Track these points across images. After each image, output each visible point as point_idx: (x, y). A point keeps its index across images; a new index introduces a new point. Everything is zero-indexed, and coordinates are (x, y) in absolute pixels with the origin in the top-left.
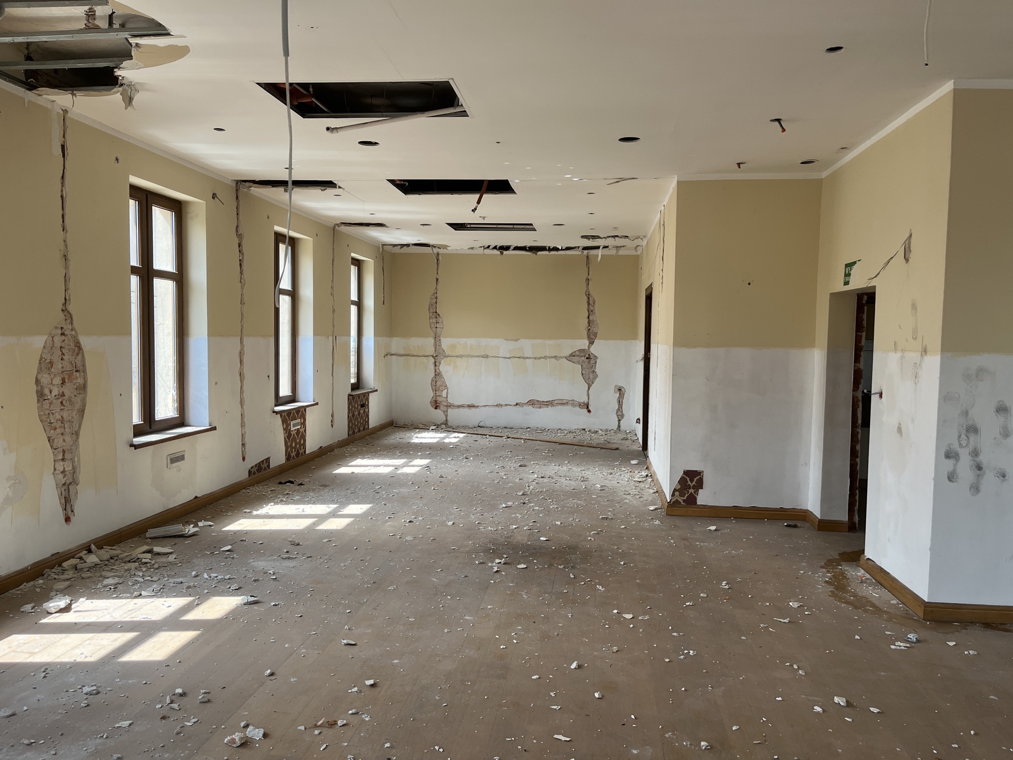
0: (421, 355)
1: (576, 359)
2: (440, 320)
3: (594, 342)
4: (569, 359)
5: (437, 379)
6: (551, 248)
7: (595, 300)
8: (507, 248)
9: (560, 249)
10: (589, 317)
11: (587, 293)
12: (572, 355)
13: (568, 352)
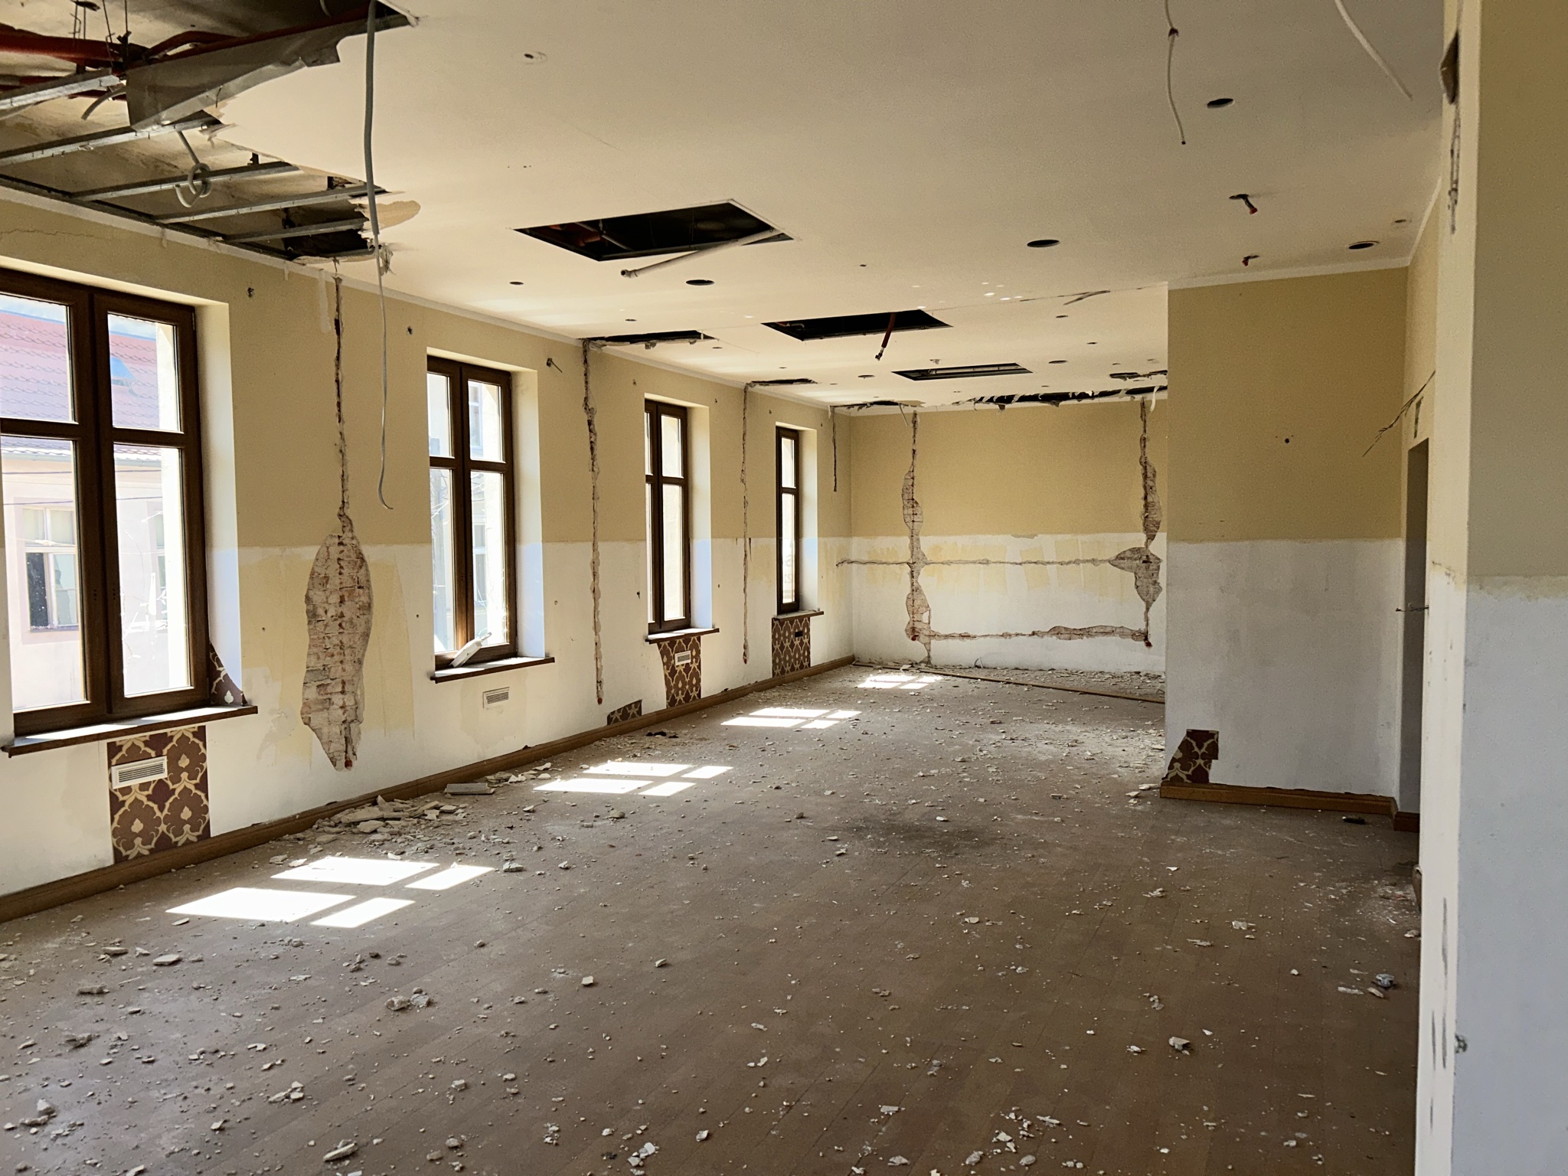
0: (892, 562)
1: (1126, 563)
2: (918, 510)
3: (1154, 536)
4: (1116, 563)
5: (915, 596)
6: (1076, 395)
7: (1155, 471)
8: (1009, 399)
9: (1091, 395)
10: (1145, 498)
11: (1143, 460)
12: (1120, 557)
13: (1113, 555)
